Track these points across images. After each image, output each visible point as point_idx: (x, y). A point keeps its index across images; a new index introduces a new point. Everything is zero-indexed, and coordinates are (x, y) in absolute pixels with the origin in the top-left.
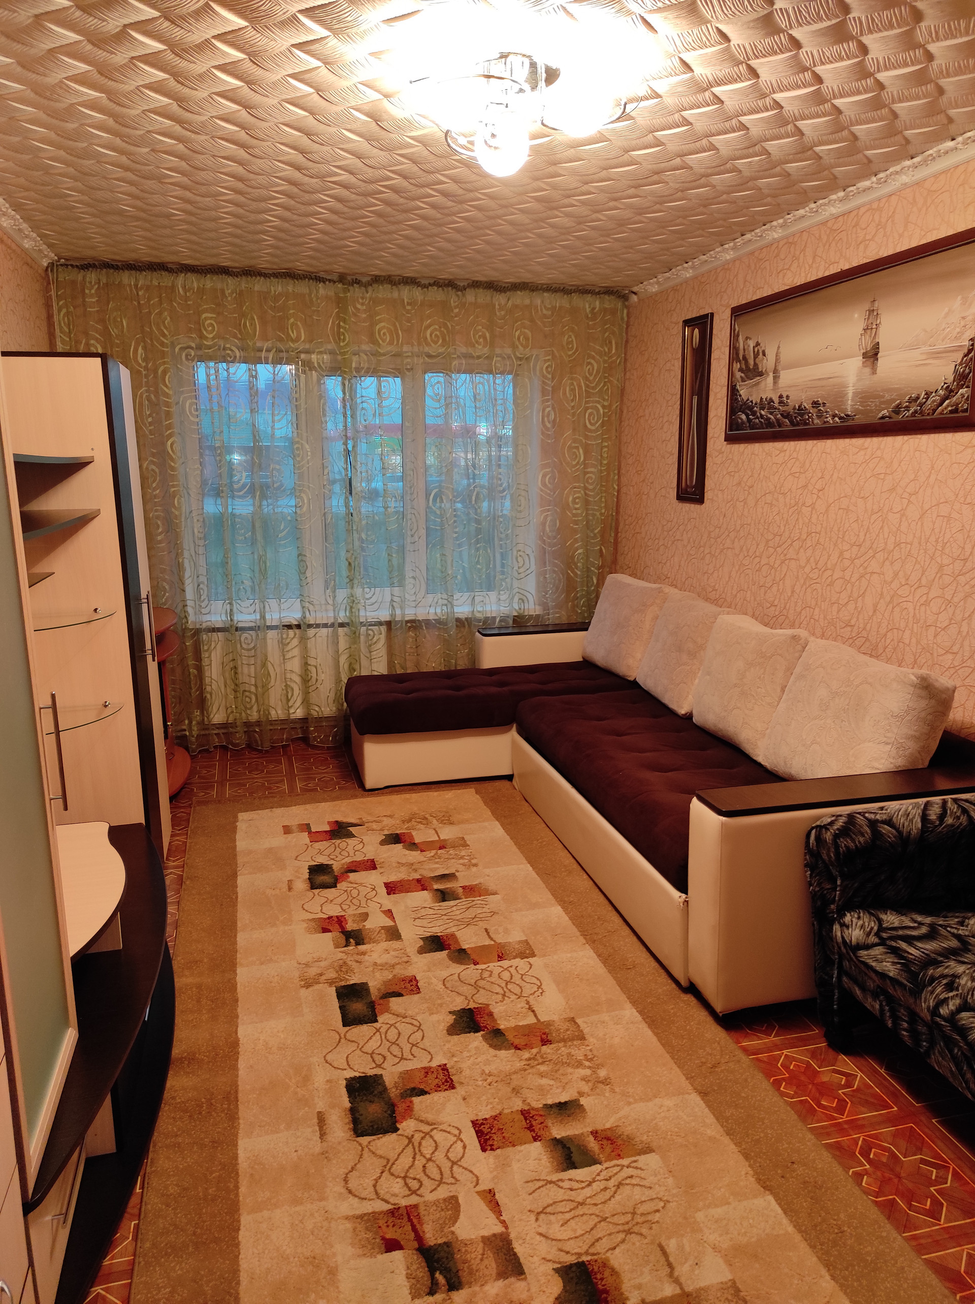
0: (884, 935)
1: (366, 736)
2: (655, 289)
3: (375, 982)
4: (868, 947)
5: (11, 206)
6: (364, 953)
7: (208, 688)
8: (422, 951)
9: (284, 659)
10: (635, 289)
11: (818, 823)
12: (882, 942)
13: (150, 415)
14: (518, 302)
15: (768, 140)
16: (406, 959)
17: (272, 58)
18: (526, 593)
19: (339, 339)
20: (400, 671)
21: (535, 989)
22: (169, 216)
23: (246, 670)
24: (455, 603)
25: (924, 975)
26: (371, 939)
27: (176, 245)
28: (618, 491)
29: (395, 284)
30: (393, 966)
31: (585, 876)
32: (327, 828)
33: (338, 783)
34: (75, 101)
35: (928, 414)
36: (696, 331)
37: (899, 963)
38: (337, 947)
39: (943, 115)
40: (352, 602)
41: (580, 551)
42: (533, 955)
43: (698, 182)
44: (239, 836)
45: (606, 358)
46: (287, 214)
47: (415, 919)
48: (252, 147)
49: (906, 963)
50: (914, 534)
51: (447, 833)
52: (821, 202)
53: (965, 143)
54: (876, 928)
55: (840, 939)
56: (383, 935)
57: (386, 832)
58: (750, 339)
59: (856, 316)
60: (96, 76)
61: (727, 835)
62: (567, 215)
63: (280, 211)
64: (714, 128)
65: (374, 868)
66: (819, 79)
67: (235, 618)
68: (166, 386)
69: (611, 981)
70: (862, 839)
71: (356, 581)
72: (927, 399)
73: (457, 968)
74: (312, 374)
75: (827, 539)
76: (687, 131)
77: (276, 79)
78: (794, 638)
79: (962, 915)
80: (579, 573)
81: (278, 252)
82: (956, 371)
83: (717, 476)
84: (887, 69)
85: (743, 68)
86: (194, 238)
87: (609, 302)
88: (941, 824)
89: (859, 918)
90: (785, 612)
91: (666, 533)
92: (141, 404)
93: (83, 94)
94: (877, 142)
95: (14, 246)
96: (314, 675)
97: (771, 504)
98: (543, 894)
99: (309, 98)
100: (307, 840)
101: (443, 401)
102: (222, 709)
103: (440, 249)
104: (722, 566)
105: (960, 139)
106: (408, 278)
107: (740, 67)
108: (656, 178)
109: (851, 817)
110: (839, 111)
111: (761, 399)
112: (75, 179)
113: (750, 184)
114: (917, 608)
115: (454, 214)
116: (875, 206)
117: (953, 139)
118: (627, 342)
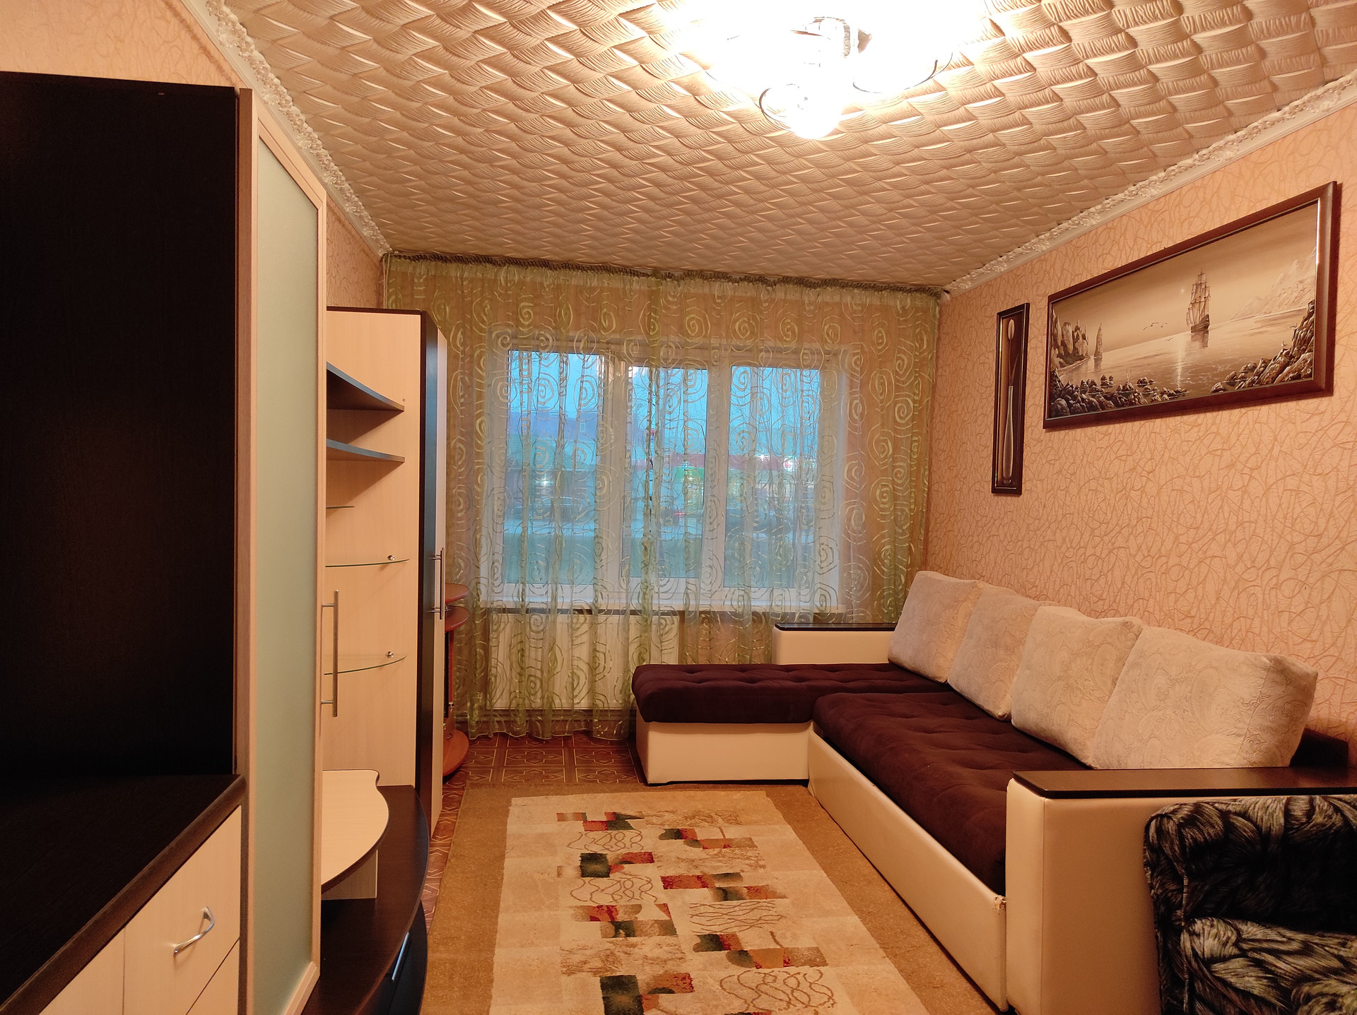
0: (1245, 946)
1: (653, 724)
2: (968, 286)
3: (644, 977)
4: (1224, 959)
5: (355, 193)
6: (634, 946)
7: (493, 671)
8: (698, 948)
9: (572, 645)
10: (948, 287)
11: (1159, 812)
12: (1243, 954)
13: (462, 396)
14: (828, 299)
15: (1082, 113)
16: (680, 955)
17: (600, 28)
18: (828, 589)
19: (649, 328)
20: (690, 662)
21: (826, 999)
22: (496, 203)
23: (533, 655)
24: (752, 595)
25: (1297, 992)
26: (642, 932)
27: (502, 236)
28: (929, 489)
29: (706, 279)
30: (665, 961)
31: (887, 887)
32: (604, 819)
33: (619, 777)
34: (421, 78)
35: (1267, 383)
36: (1012, 321)
37: (1266, 978)
38: (605, 936)
39: (1266, 82)
40: (646, 587)
41: (887, 547)
42: (824, 964)
43: (1011, 161)
44: (511, 820)
45: (917, 353)
46: (607, 200)
47: (693, 916)
48: (577, 126)
49: (1274, 979)
50: (1259, 512)
51: (732, 833)
52: (1141, 183)
53: (1292, 113)
54: (1234, 938)
55: (1189, 952)
56: (656, 929)
57: (667, 827)
58: (1069, 324)
59: (1182, 291)
60: (442, 51)
61: (1051, 822)
62: (878, 201)
63: (602, 199)
64: (1027, 99)
65: (652, 861)
66: (1133, 42)
67: (527, 600)
68: (481, 368)
69: (914, 999)
70: (1211, 831)
71: (651, 567)
72: (1265, 367)
73: (736, 970)
74: (620, 364)
75: (1160, 524)
76: (999, 102)
77: (603, 50)
78: (1126, 624)
79: (1343, 936)
80: (885, 570)
81: (596, 243)
82: (1295, 336)
83: (1035, 465)
84: (1204, 29)
85: (1055, 30)
86: (519, 228)
87: (921, 300)
88: (1308, 822)
89: (1212, 926)
90: (1115, 606)
91: (980, 529)
92: (455, 387)
93: (429, 70)
94: (1197, 113)
95: (353, 232)
96: (602, 662)
97: (1096, 491)
98: (838, 902)
99: (632, 71)
100: (582, 829)
101: (748, 391)
102: (506, 695)
103: (752, 240)
104: (1043, 560)
105: (1287, 109)
106: (719, 272)
107: (1052, 28)
108: (968, 156)
109: (1197, 807)
110: (1155, 78)
111: (1082, 382)
112: (415, 162)
113: (1066, 163)
114: (1267, 592)
115: (766, 200)
116: (1198, 183)
117: (1279, 110)
118: (939, 339)
